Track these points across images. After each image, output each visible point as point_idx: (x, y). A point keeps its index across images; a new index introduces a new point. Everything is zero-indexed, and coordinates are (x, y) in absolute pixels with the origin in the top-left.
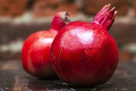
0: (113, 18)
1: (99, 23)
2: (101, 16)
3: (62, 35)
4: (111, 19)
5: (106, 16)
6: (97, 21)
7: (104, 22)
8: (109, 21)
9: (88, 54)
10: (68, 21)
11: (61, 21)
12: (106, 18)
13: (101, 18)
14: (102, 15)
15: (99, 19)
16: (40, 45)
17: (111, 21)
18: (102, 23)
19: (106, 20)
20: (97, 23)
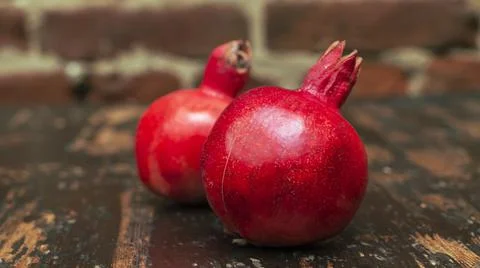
0: (352, 78)
1: (319, 91)
2: (324, 74)
3: (227, 128)
4: (347, 80)
5: (336, 74)
6: (313, 85)
7: (331, 89)
8: (343, 86)
9: (292, 179)
10: (243, 66)
11: (228, 67)
12: (334, 77)
13: (322, 79)
14: (326, 71)
15: (319, 82)
16: (177, 130)
17: (348, 84)
18: (326, 90)
19: (335, 84)
20: (313, 91)
